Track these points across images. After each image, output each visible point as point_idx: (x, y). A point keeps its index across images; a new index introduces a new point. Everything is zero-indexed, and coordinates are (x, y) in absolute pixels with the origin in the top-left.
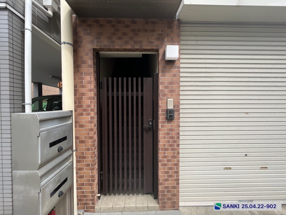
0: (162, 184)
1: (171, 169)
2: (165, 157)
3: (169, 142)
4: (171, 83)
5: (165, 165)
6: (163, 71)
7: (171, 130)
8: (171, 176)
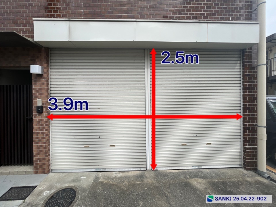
0: (35, 156)
1: (41, 146)
2: (37, 138)
3: (40, 128)
4: (40, 89)
5: (37, 143)
6: (35, 81)
7: (41, 120)
8: (41, 151)
